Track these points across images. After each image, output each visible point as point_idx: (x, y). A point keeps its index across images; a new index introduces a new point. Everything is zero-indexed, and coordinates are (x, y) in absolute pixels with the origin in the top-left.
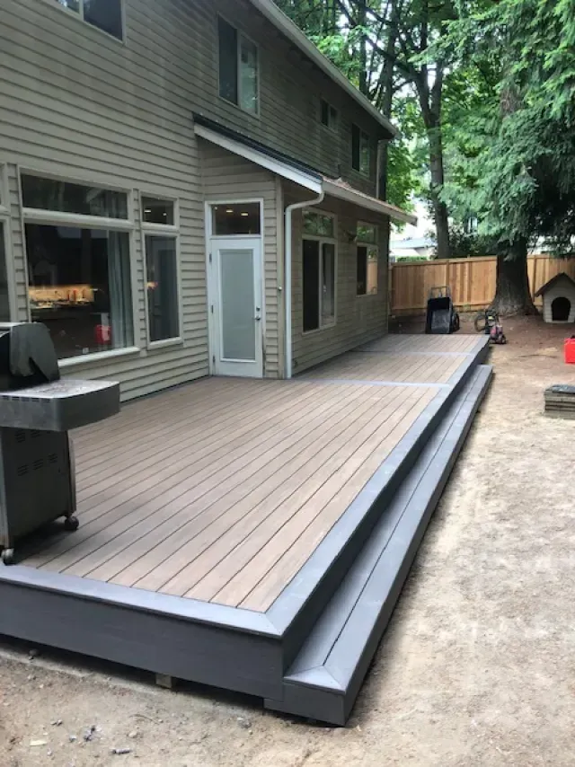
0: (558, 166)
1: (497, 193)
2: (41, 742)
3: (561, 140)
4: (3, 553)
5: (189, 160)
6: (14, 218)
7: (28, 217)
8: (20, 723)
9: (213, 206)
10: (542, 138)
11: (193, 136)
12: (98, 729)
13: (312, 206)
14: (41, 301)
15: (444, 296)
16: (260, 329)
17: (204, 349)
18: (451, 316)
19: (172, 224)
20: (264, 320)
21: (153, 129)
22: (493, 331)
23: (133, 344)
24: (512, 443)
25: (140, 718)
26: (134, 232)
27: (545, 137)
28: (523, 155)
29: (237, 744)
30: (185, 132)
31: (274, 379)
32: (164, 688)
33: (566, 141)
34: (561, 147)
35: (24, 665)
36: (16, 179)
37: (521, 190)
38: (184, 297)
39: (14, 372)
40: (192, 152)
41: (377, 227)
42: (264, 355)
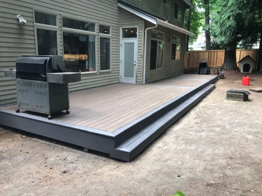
0: (244, 17)
1: (222, 26)
2: (53, 159)
3: (246, 8)
4: (48, 116)
5: (116, 14)
6: (60, 30)
7: (64, 30)
8: (49, 156)
9: (122, 28)
10: (239, 7)
11: (117, 6)
12: (67, 158)
13: (154, 29)
14: (71, 59)
15: (205, 62)
16: (136, 68)
17: (118, 74)
18: (207, 69)
19: (109, 34)
20: (136, 65)
21: (104, 4)
22: (220, 74)
23: (95, 71)
24: (211, 106)
25: (78, 157)
26: (97, 36)
27: (240, 7)
28: (232, 13)
29: (101, 164)
30: (115, 5)
31: (139, 84)
32: (86, 152)
33: (248, 8)
34: (246, 10)
35: (52, 145)
36: (61, 19)
37: (230, 25)
38: (112, 57)
39: (52, 68)
40: (117, 12)
41: (180, 37)
42: (136, 76)
